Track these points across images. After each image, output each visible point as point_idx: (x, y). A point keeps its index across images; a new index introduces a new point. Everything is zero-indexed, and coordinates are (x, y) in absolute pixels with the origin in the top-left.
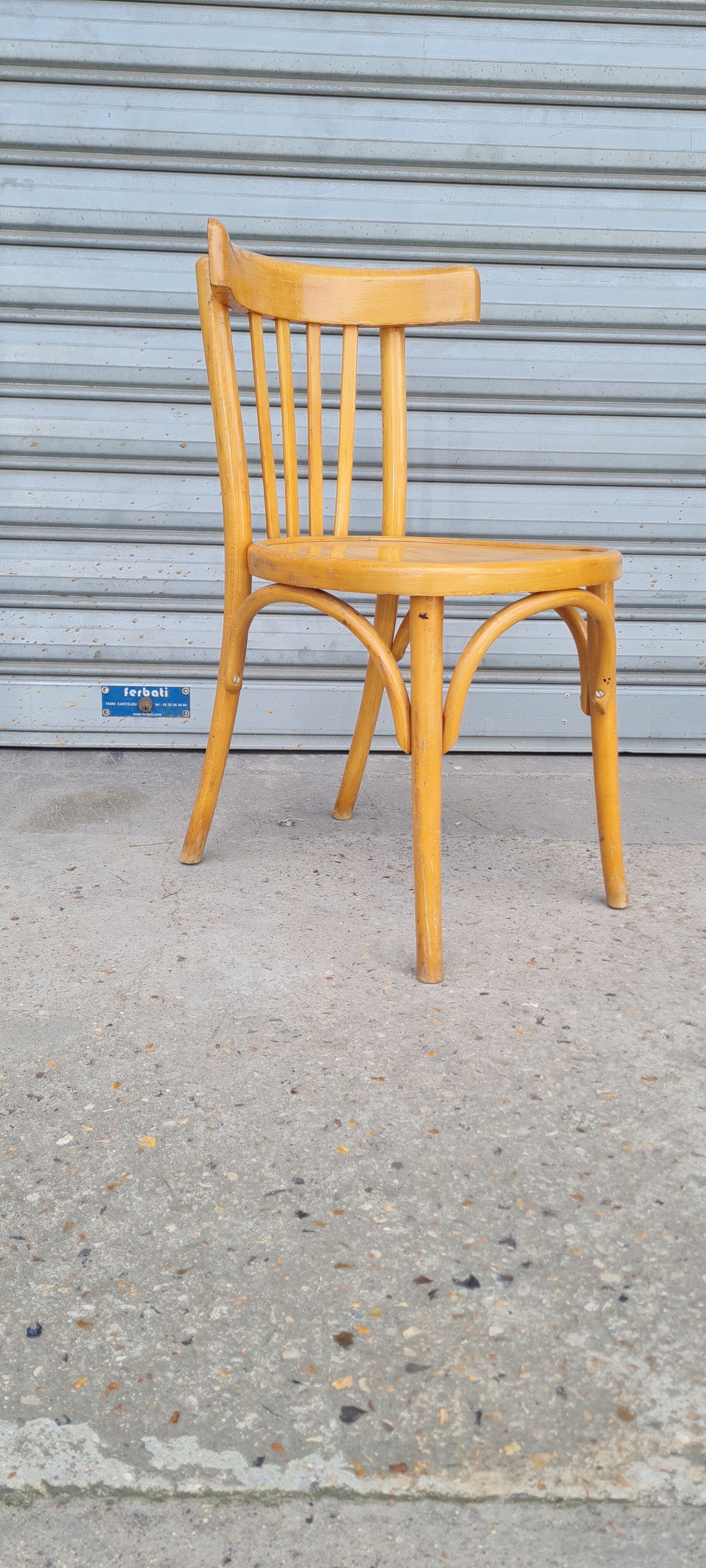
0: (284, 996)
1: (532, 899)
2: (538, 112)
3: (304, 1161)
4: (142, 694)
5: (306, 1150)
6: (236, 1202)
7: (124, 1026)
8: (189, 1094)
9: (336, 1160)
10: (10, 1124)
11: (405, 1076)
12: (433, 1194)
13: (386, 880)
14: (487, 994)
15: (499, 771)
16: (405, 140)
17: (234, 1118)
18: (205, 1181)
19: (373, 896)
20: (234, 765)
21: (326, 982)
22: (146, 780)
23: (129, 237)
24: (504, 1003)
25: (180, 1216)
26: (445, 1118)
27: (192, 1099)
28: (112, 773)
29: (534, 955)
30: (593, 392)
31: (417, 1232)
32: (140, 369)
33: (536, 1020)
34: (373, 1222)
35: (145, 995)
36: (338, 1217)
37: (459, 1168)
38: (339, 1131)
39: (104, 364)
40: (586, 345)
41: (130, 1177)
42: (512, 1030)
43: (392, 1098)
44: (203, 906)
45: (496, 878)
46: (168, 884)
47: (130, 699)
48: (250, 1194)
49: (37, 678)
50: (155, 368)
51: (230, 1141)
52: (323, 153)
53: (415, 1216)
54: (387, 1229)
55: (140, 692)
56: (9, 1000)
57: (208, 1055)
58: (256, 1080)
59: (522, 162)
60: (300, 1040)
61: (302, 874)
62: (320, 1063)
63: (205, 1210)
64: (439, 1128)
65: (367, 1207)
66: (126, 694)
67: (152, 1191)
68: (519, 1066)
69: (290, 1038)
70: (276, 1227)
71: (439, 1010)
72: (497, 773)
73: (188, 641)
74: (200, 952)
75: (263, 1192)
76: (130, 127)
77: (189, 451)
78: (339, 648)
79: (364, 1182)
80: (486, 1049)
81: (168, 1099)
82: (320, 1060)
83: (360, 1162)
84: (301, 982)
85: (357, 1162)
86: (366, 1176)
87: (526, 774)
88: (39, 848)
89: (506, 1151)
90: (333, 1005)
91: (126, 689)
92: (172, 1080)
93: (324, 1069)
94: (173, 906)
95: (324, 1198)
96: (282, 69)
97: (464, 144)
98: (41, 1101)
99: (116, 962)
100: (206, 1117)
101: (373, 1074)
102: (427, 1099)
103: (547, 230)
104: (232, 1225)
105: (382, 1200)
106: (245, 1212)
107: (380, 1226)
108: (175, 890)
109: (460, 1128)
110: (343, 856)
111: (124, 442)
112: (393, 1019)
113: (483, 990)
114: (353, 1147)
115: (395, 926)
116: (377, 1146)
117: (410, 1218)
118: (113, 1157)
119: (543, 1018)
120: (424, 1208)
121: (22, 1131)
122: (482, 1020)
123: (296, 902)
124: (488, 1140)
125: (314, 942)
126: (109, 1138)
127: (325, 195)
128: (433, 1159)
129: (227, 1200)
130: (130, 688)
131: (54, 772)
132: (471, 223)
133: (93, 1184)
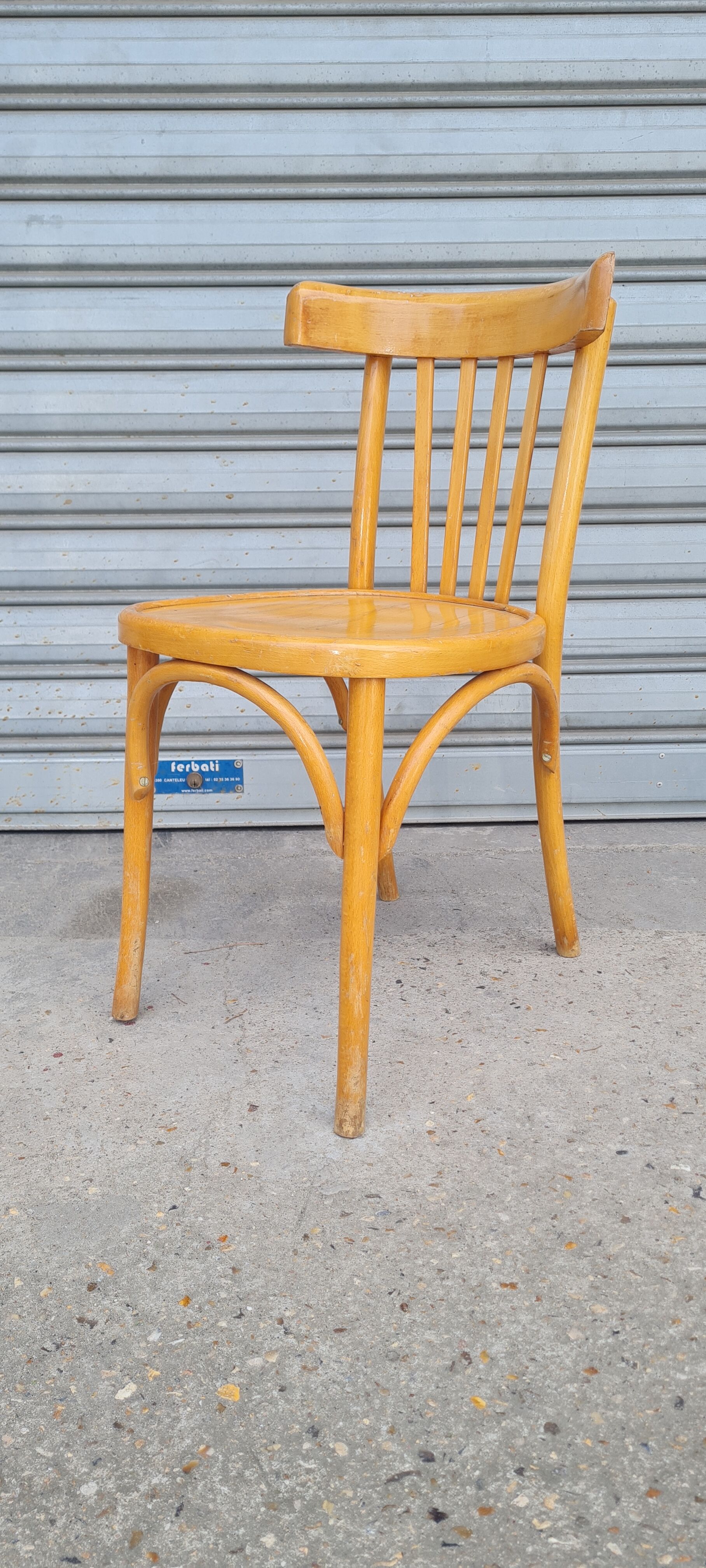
0: (381, 1160)
1: (655, 1014)
2: (616, 114)
3: (431, 1421)
4: (190, 768)
5: (432, 1404)
6: (350, 1494)
7: (191, 1209)
8: (275, 1314)
9: (472, 1420)
10: (57, 1366)
11: (543, 1280)
12: (605, 1478)
13: (480, 991)
14: (625, 1152)
15: (590, 843)
16: (468, 152)
17: (334, 1354)
18: (306, 1457)
19: (469, 1013)
20: (294, 844)
21: (427, 1139)
22: (198, 867)
23: (166, 273)
24: (648, 1165)
25: (279, 1519)
26: (601, 1349)
27: (281, 1322)
28: (160, 858)
29: (672, 1094)
30: (683, 419)
31: (594, 1545)
32: (182, 415)
33: (691, 1192)
34: (533, 1527)
35: (214, 1162)
36: (485, 1519)
37: (633, 1432)
38: (469, 1371)
39: (142, 411)
40: (674, 369)
41: (211, 1452)
42: (665, 1207)
43: (530, 1317)
44: (274, 1032)
45: (608, 985)
46: (231, 1003)
47: (177, 774)
48: (367, 1479)
49: (76, 754)
50: (198, 414)
51: (335, 1389)
52: (377, 171)
53: (588, 1517)
54: (553, 1540)
55: (188, 766)
56: (53, 1172)
57: (295, 1252)
58: (358, 1289)
59: (599, 170)
60: (406, 1226)
61: (383, 985)
62: (435, 1262)
63: (312, 1506)
64: (596, 1364)
65: (522, 1501)
66: (173, 769)
67: (240, 1475)
68: (683, 1263)
69: (392, 1224)
70: (406, 1537)
71: (570, 1178)
72: (588, 846)
73: (240, 709)
74: (275, 1098)
75: (384, 1475)
76: (165, 153)
77: (236, 503)
78: (406, 711)
79: (512, 1457)
80: (638, 1237)
81: (250, 1321)
82: (433, 1257)
83: (503, 1424)
84: (397, 1138)
85: (499, 1423)
86: (512, 1447)
87: (620, 847)
88: (83, 959)
89: (689, 1403)
90: (440, 1173)
91: (173, 764)
92: (253, 1292)
93: (441, 1271)
94: (238, 1033)
95: (463, 1485)
96: (331, 81)
97: (534, 154)
98: (95, 1328)
99: (177, 1113)
100: (299, 1350)
101: (503, 1279)
102: (575, 1318)
103: (629, 244)
104: (349, 1534)
105: (539, 1489)
106: (363, 1512)
107: (543, 1535)
108: (239, 1010)
109: (623, 1365)
110: (427, 960)
111: (165, 495)
112: (515, 1192)
113: (619, 1147)
114: (491, 1399)
115: (500, 1056)
116: (521, 1396)
117: (581, 1521)
118: (187, 1419)
119: (700, 1189)
120: (597, 1499)
121: (72, 1378)
122: (625, 1192)
123: (381, 1024)
124: (664, 1385)
125: (407, 1080)
126: (182, 1387)
127: (380, 217)
128: (596, 1416)
129: (337, 1491)
130: (178, 763)
131: (97, 859)
132: (545, 239)
133: (165, 1466)
